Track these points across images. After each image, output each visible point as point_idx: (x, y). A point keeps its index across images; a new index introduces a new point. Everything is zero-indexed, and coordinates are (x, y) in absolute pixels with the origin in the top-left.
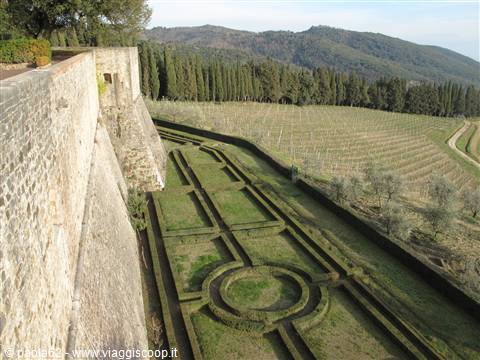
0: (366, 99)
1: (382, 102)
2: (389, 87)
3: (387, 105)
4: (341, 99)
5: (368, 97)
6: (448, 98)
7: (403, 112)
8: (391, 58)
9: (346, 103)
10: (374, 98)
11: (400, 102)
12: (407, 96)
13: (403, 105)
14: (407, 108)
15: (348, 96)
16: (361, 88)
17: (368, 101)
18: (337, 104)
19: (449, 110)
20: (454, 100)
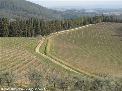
6: (31, 26)
7: (9, 36)
12: (10, 27)
13: (9, 33)
14: (11, 34)
19: (33, 33)
20: (35, 27)
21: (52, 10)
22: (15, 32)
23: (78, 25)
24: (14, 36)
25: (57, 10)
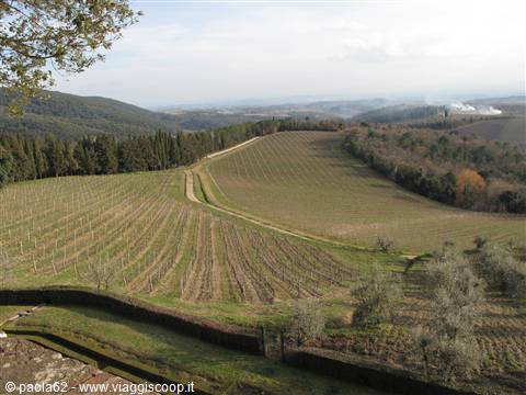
0: (74, 165)
1: (93, 165)
2: (97, 147)
3: (100, 168)
4: (42, 170)
5: (75, 161)
7: (120, 172)
8: (55, 114)
9: (51, 174)
10: (83, 162)
11: (114, 162)
12: (120, 154)
13: (117, 165)
14: (123, 168)
15: (51, 165)
16: (66, 153)
17: (77, 167)
18: (38, 178)
19: (166, 162)
20: (168, 150)
21: (159, 114)
22: (131, 162)
23: (237, 139)
24: (129, 171)
25: (167, 112)
